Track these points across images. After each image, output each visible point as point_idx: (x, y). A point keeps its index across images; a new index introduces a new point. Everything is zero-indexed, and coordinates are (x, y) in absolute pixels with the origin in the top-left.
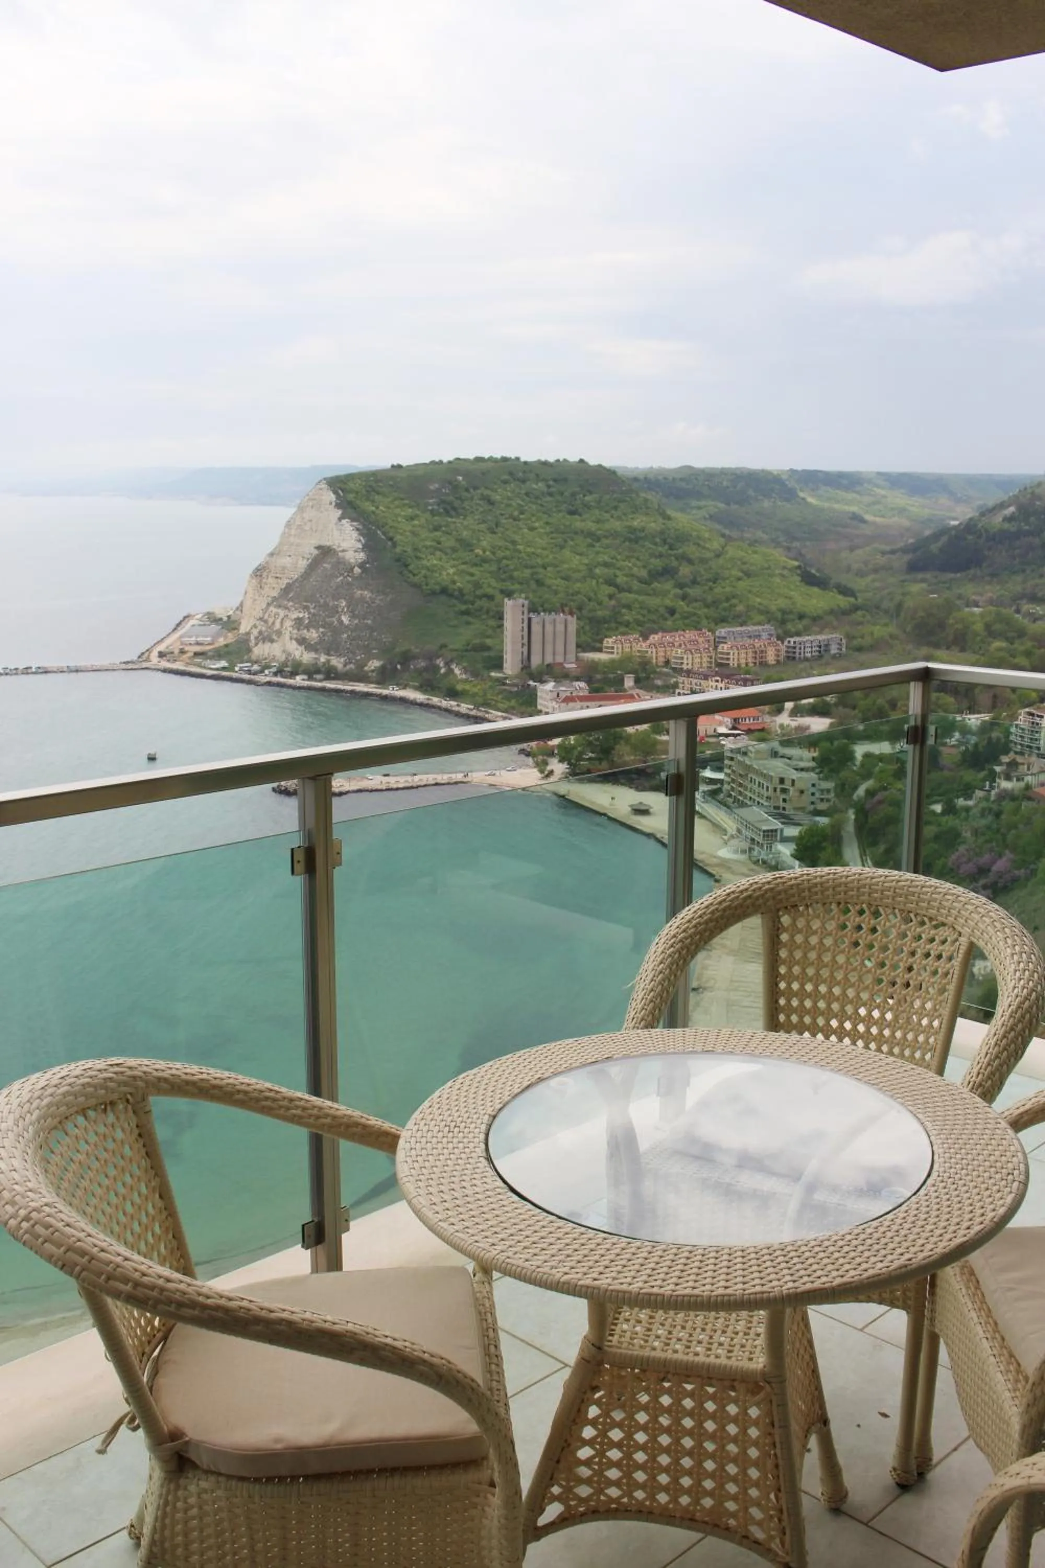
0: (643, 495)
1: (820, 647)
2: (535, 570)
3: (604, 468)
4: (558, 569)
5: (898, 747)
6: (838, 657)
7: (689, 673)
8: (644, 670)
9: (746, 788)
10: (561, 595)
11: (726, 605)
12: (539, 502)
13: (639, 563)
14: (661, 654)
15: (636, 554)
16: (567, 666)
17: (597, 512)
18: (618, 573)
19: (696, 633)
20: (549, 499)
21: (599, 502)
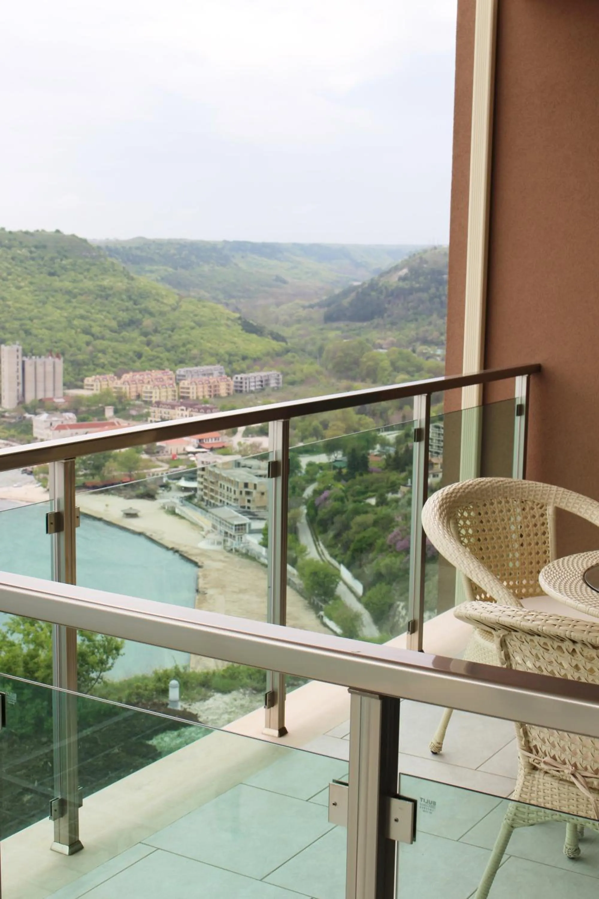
0: (109, 259)
1: (262, 381)
2: (23, 322)
3: (77, 237)
4: (43, 321)
5: (333, 457)
6: (277, 389)
7: (158, 404)
8: (120, 402)
9: (217, 493)
10: (47, 343)
11: (182, 349)
12: (23, 265)
13: (110, 316)
14: (134, 390)
15: (107, 309)
16: (56, 400)
17: (73, 274)
18: (93, 324)
19: (161, 372)
20: (32, 262)
21: (74, 264)
